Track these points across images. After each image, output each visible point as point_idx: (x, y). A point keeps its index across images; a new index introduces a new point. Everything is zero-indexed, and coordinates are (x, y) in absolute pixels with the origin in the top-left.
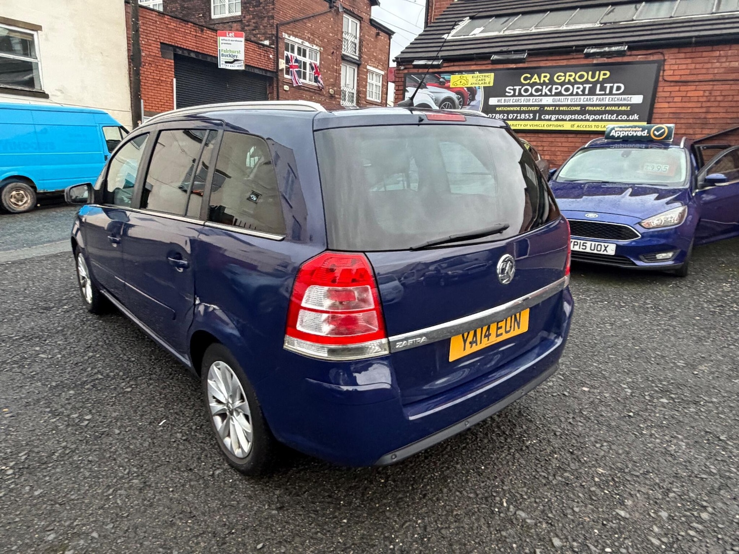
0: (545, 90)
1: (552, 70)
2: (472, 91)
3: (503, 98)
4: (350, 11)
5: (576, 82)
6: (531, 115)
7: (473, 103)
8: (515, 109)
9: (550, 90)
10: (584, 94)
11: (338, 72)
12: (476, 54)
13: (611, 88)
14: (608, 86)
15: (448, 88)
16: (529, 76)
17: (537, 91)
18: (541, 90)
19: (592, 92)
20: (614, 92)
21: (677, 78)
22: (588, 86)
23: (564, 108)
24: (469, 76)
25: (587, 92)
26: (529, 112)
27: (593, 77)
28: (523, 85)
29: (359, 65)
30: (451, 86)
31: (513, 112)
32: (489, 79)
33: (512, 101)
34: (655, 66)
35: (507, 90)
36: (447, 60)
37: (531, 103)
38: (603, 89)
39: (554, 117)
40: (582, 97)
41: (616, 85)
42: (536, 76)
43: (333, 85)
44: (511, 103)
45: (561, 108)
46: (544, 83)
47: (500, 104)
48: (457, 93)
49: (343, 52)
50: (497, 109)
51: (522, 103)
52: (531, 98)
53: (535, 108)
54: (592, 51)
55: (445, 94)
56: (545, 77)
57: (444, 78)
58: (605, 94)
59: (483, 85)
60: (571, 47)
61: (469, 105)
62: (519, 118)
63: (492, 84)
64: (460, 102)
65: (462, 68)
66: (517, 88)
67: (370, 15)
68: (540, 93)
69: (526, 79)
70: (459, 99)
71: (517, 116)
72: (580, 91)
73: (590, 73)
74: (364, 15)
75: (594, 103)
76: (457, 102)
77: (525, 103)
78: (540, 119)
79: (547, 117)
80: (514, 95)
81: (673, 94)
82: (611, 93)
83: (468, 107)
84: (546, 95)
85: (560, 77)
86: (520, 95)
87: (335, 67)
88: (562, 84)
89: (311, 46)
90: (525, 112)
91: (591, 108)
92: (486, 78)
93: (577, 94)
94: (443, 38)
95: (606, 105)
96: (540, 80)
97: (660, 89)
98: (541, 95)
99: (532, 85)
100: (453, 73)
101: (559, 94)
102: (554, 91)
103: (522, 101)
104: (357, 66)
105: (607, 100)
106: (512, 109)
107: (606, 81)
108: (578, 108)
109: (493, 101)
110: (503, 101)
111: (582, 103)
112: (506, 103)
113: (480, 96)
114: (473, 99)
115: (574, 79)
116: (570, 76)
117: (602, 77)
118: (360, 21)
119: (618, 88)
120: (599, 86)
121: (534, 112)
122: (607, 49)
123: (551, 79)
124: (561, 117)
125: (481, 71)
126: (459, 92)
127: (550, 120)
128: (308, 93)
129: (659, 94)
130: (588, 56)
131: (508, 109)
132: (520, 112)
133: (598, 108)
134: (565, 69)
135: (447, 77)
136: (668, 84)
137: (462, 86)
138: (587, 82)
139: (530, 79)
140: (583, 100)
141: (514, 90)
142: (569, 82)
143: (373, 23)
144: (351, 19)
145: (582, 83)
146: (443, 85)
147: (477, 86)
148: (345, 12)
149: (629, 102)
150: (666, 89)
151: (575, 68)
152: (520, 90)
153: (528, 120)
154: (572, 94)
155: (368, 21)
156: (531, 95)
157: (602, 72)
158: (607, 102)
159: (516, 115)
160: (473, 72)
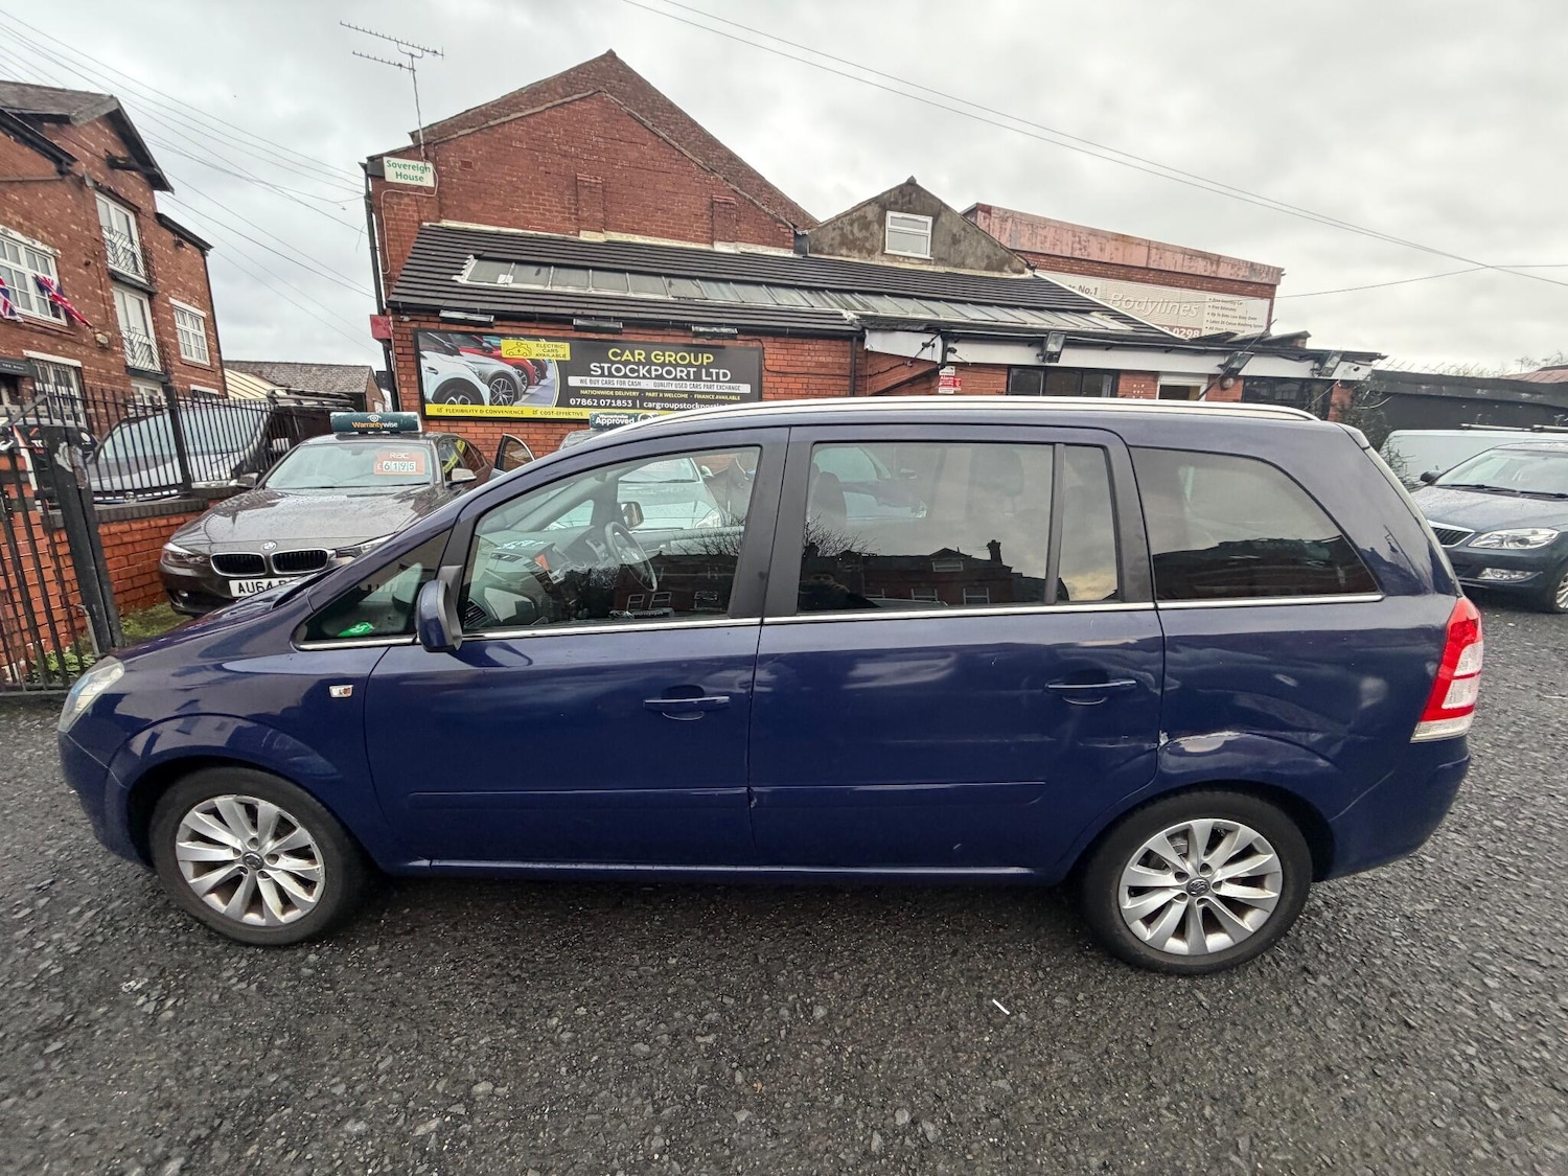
0: (643, 371)
1: (649, 347)
2: (540, 367)
3: (588, 378)
4: (109, 190)
5: (678, 365)
6: (630, 402)
7: (543, 382)
8: (607, 393)
9: (649, 371)
10: (689, 379)
11: (109, 301)
12: (540, 313)
13: (717, 374)
14: (714, 371)
15: (500, 358)
16: (619, 351)
17: (632, 371)
18: (638, 371)
19: (698, 378)
20: (721, 379)
21: (777, 369)
22: (692, 370)
23: (669, 395)
24: (532, 344)
25: (692, 377)
26: (627, 398)
27: (696, 359)
28: (613, 363)
29: (151, 296)
30: (504, 355)
31: (605, 397)
32: (563, 351)
33: (601, 382)
34: (756, 354)
35: (592, 366)
36: (501, 317)
37: (627, 386)
38: (709, 374)
39: (658, 405)
40: (688, 383)
41: (722, 371)
42: (627, 353)
43: (103, 328)
44: (600, 385)
45: (666, 395)
46: (639, 363)
47: (584, 385)
48: (516, 366)
49: (111, 266)
50: (582, 392)
51: (615, 386)
52: (627, 380)
53: (634, 393)
54: (702, 329)
55: (495, 366)
56: (639, 355)
57: (490, 343)
58: (712, 381)
59: (554, 359)
60: (668, 321)
61: (537, 384)
62: (614, 405)
63: (568, 358)
64: (524, 379)
65: (516, 331)
66: (606, 366)
67: (154, 207)
68: (636, 374)
69: (614, 354)
70: (520, 376)
71: (611, 403)
72: (683, 375)
73: (692, 355)
74: (140, 202)
75: (702, 390)
76: (518, 379)
77: (619, 386)
78: (642, 407)
79: (650, 405)
80: (602, 375)
81: (777, 385)
82: (718, 380)
83: (537, 388)
84: (644, 377)
85: (657, 356)
86: (611, 375)
87: (99, 291)
88: (663, 365)
89: (30, 243)
90: (621, 398)
91: (699, 396)
92: (559, 349)
93: (682, 379)
94: (456, 281)
95: (716, 394)
96: (634, 358)
97: (764, 379)
98: (638, 377)
99: (626, 363)
100: (502, 336)
101: (660, 377)
102: (653, 374)
103: (616, 383)
104: (147, 296)
105: (716, 388)
106: (603, 393)
107: (709, 366)
108: (686, 396)
109: (574, 381)
110: (588, 381)
111: (688, 389)
112: (593, 385)
113: (553, 373)
114: (544, 377)
115: (675, 360)
116: (671, 356)
117: (705, 361)
118: (135, 212)
119: (725, 375)
120: (704, 370)
121: (634, 399)
122: (715, 329)
123: (648, 357)
124: (667, 405)
125: (548, 338)
126: (518, 365)
127: (654, 409)
128: (44, 337)
129: (764, 385)
130: (698, 335)
131: (599, 392)
132: (616, 398)
133: (708, 397)
134: (664, 347)
135: (494, 341)
136: (770, 374)
137: (522, 357)
138: (690, 365)
139: (621, 355)
140: (689, 386)
141: (602, 368)
142: (670, 364)
143: (164, 221)
144: (113, 206)
145: (685, 366)
146: (489, 352)
147: (546, 358)
148: (97, 189)
149: (738, 392)
150: (770, 379)
151: (676, 348)
152: (609, 368)
153: (626, 408)
154: (675, 379)
155: (153, 217)
156: (625, 376)
157: (705, 355)
158: (715, 390)
159: (609, 401)
160: (536, 338)
